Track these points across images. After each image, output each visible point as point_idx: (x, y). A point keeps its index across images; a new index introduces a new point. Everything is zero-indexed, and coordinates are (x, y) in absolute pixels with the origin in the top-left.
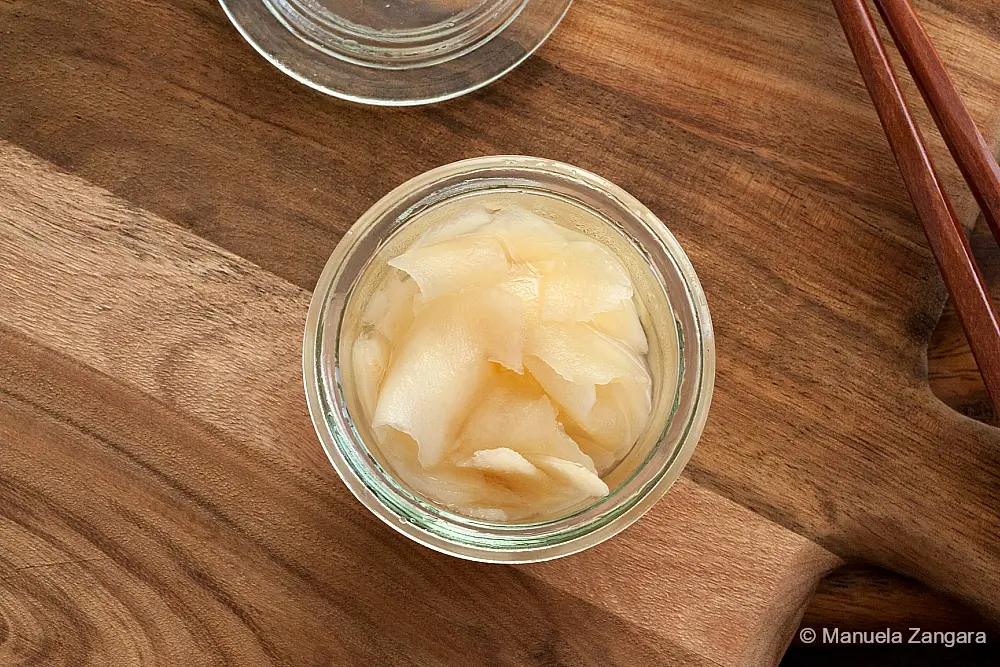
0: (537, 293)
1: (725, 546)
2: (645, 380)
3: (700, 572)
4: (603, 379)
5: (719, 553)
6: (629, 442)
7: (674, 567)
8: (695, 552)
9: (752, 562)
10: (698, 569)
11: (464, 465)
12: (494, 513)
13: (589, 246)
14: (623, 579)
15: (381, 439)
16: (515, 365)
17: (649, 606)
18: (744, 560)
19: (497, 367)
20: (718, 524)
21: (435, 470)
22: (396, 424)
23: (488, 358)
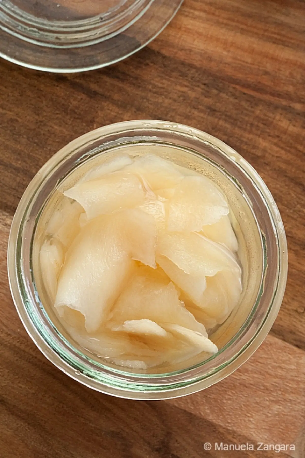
0: (164, 212)
1: (279, 372)
2: (238, 270)
3: (264, 389)
4: (211, 272)
5: (276, 376)
6: (227, 312)
7: (247, 387)
8: (261, 377)
9: (298, 382)
10: (262, 388)
11: (117, 329)
12: (138, 364)
13: (198, 179)
14: (213, 396)
15: (60, 313)
16: (150, 262)
17: (231, 414)
18: (293, 380)
19: (138, 264)
20: (275, 357)
21: (96, 334)
22: (71, 305)
23: (132, 257)
